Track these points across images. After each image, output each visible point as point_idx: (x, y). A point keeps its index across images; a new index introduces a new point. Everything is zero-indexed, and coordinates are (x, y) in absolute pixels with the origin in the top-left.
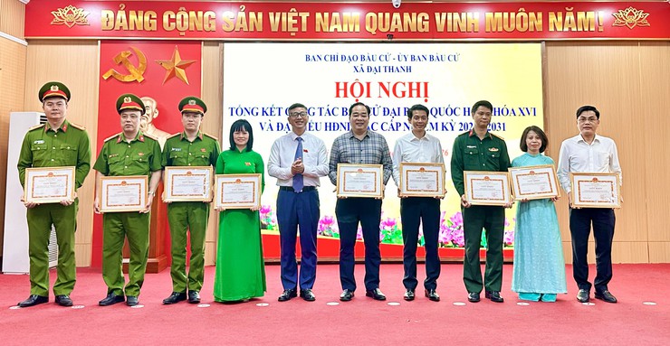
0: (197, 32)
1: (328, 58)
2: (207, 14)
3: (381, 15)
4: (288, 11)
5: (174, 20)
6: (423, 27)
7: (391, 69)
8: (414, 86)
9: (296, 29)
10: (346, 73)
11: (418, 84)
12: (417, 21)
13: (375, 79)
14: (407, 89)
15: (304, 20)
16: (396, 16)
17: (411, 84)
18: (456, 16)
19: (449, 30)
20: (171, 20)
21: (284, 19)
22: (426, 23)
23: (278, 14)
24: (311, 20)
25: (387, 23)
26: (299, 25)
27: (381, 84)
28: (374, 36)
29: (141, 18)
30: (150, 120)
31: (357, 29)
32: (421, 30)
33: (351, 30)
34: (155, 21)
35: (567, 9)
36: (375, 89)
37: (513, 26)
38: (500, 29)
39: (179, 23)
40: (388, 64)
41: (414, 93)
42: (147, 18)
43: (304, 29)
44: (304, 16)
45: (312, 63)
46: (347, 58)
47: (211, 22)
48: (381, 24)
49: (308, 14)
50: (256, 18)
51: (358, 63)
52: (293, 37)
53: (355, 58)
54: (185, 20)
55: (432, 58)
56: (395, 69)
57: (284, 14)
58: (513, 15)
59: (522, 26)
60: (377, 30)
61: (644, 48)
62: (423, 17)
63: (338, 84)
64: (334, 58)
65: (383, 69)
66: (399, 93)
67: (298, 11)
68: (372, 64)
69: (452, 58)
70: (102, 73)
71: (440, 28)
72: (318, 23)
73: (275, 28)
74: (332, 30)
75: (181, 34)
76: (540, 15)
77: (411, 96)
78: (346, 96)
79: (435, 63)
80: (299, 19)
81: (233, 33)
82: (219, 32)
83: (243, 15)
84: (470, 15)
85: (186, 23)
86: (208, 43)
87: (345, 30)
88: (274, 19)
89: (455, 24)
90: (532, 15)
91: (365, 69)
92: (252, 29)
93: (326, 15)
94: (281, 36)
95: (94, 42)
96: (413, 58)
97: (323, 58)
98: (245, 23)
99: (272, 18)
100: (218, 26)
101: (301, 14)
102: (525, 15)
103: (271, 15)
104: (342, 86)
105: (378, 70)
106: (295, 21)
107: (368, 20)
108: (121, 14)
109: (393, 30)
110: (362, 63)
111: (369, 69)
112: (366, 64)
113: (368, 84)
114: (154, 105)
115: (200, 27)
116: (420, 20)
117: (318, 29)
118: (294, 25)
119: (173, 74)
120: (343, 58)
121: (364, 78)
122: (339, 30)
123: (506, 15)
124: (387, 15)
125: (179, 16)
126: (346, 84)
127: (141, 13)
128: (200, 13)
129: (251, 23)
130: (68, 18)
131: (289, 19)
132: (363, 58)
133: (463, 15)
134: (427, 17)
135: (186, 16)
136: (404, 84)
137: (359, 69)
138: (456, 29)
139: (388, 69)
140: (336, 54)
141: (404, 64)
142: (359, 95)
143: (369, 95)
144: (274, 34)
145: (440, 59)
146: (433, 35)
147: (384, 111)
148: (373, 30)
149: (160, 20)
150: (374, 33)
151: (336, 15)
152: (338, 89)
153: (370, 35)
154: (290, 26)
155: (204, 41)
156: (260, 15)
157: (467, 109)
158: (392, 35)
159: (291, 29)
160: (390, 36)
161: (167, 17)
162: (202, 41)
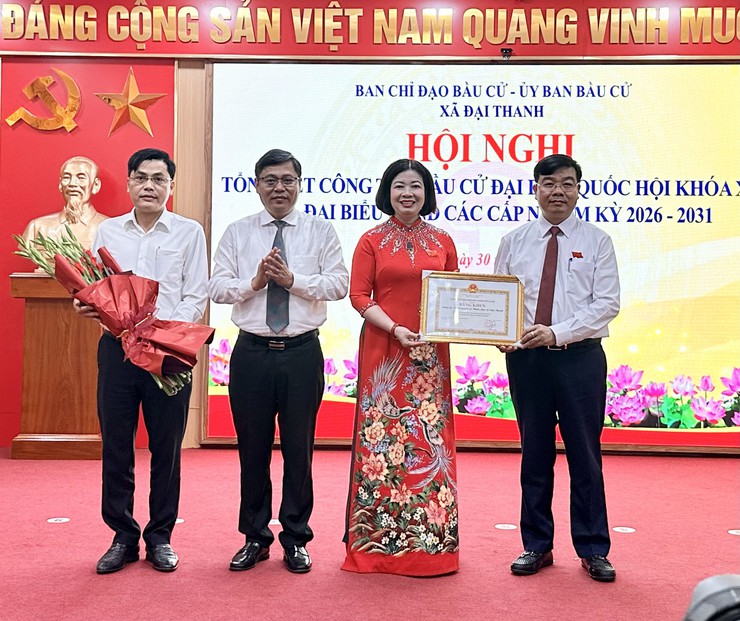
0: (164, 43)
1: (395, 91)
2: (184, 11)
3: (490, 13)
4: (325, 7)
5: (127, 22)
6: (567, 34)
7: (508, 111)
8: (548, 142)
9: (340, 39)
10: (425, 118)
11: (556, 138)
12: (556, 24)
13: (477, 128)
14: (534, 146)
15: (354, 24)
16: (519, 15)
17: (542, 138)
18: (627, 15)
19: (614, 40)
20: (121, 22)
21: (318, 20)
22: (572, 28)
23: (308, 12)
24: (366, 23)
25: (502, 29)
26: (344, 31)
27: (489, 138)
28: (477, 52)
29: (69, 18)
30: (86, 197)
31: (448, 39)
32: (562, 40)
33: (437, 40)
34: (94, 23)
36: (478, 146)
37: (730, 33)
38: (707, 39)
39: (135, 27)
40: (501, 102)
42: (80, 19)
43: (354, 39)
44: (354, 15)
45: (366, 99)
46: (429, 90)
47: (191, 25)
48: (490, 30)
49: (360, 12)
50: (269, 20)
51: (449, 100)
52: (334, 53)
53: (443, 92)
54: (144, 21)
56: (514, 110)
57: (319, 12)
58: (731, 12)
60: (484, 41)
62: (567, 17)
63: (412, 137)
64: (406, 91)
65: (491, 112)
66: (520, 155)
67: (343, 7)
68: (474, 102)
69: (617, 91)
70: (5, 113)
71: (598, 37)
72: (378, 28)
73: (301, 37)
74: (403, 40)
75: (138, 46)
78: (425, 158)
79: (588, 100)
80: (345, 20)
81: (229, 46)
82: (204, 43)
83: (245, 12)
84: (652, 12)
85: (147, 28)
86: (185, 63)
87: (427, 40)
88: (301, 20)
89: (625, 31)
91: (461, 112)
92: (261, 39)
93: (393, 13)
94: (313, 52)
96: (547, 91)
97: (386, 92)
98: (249, 27)
99: (296, 18)
100: (203, 33)
101: (348, 12)
103: (296, 13)
104: (419, 142)
105: (483, 113)
106: (338, 25)
107: (467, 24)
108: (36, 11)
109: (511, 40)
110: (456, 99)
111: (468, 111)
112: (462, 102)
114: (94, 171)
115: (171, 34)
116: (561, 22)
117: (378, 39)
118: (336, 32)
119: (126, 117)
120: (423, 91)
121: (459, 126)
122: (416, 40)
123: (718, 12)
124: (502, 13)
125: (135, 16)
126: (426, 138)
127: (69, 9)
128: (172, 10)
129: (260, 27)
131: (327, 20)
132: (457, 91)
133: (640, 12)
134: (574, 18)
135: (147, 14)
136: (530, 138)
137: (450, 111)
138: (625, 39)
139: (501, 111)
140: (409, 84)
141: (530, 101)
142: (448, 158)
143: (466, 158)
144: (301, 48)
145: (595, 93)
146: (584, 50)
147: (494, 187)
148: (476, 42)
149: (102, 21)
150: (477, 45)
151: (410, 13)
152: (412, 148)
153: (469, 49)
154: (329, 33)
155: (179, 60)
156: (276, 14)
157: (643, 184)
158: (510, 50)
159: (330, 38)
160: (508, 52)
161: (115, 16)
162: (175, 60)
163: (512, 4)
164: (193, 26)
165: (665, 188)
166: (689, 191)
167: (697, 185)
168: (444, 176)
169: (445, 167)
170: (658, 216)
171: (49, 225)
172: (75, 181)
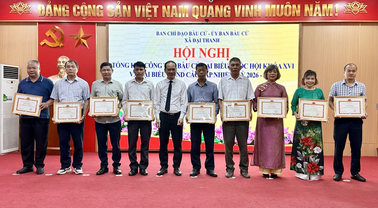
0: (92, 17)
1: (170, 34)
2: (98, 6)
3: (201, 7)
4: (146, 5)
5: (79, 10)
6: (227, 14)
7: (207, 40)
8: (221, 51)
9: (151, 16)
11: (223, 49)
12: (223, 10)
13: (197, 46)
14: (216, 52)
15: (155, 11)
16: (211, 7)
17: (219, 49)
18: (247, 7)
19: (243, 16)
20: (77, 10)
21: (143, 10)
22: (229, 12)
23: (140, 7)
24: (160, 10)
25: (205, 12)
26: (152, 13)
27: (201, 49)
28: (197, 20)
29: (60, 9)
31: (187, 16)
32: (226, 16)
33: (184, 16)
34: (68, 11)
35: (316, 2)
36: (197, 52)
37: (282, 14)
38: (274, 15)
39: (82, 12)
40: (205, 37)
41: (221, 55)
42: (64, 9)
43: (155, 16)
44: (156, 8)
45: (160, 36)
46: (181, 33)
47: (101, 11)
48: (201, 13)
49: (158, 7)
50: (127, 9)
51: (188, 37)
52: (149, 21)
53: (186, 34)
54: (85, 10)
56: (209, 40)
57: (143, 6)
58: (282, 6)
59: (288, 14)
60: (199, 17)
61: (363, 26)
62: (227, 8)
63: (175, 49)
64: (173, 34)
65: (202, 40)
66: (212, 55)
67: (152, 5)
68: (196, 37)
69: (244, 33)
70: (40, 41)
71: (237, 15)
72: (163, 12)
73: (138, 15)
74: (172, 16)
75: (84, 18)
76: (299, 6)
77: (219, 56)
78: (180, 56)
79: (234, 36)
80: (152, 9)
81: (114, 18)
82: (105, 17)
83: (119, 7)
84: (256, 6)
85: (86, 12)
86: (99, 24)
87: (180, 16)
88: (137, 9)
89: (247, 13)
90: (294, 6)
91: (192, 41)
92: (124, 16)
93: (169, 7)
94: (142, 20)
95: (34, 23)
96: (220, 34)
97: (166, 34)
98: (120, 12)
99: (136, 9)
100: (105, 14)
101: (153, 7)
102: (290, 6)
103: (136, 7)
104: (178, 51)
105: (199, 41)
106: (150, 11)
107: (194, 11)
108: (49, 7)
109: (209, 16)
110: (190, 36)
111: (195, 40)
112: (192, 37)
113: (193, 49)
114: (68, 60)
115: (94, 14)
116: (225, 10)
117: (164, 16)
118: (149, 13)
119: (80, 42)
120: (179, 34)
121: (191, 45)
122: (176, 16)
123: (278, 6)
124: (205, 7)
125: (82, 8)
126: (180, 49)
127: (60, 6)
128: (94, 6)
129: (124, 12)
130: (19, 9)
131: (146, 9)
132: (190, 34)
133: (252, 6)
134: (229, 8)
135: (86, 8)
136: (215, 49)
137: (188, 40)
138: (247, 16)
139: (205, 40)
140: (174, 31)
141: (215, 37)
142: (188, 56)
143: (193, 56)
144: (138, 19)
145: (237, 34)
146: (232, 19)
148: (196, 17)
149: (71, 10)
150: (197, 18)
151: (174, 7)
152: (175, 53)
153: (194, 19)
154: (147, 14)
155: (97, 23)
156: (129, 7)
157: (252, 65)
158: (208, 20)
159: (148, 16)
160: (207, 20)
161: (75, 8)
162: (95, 23)
163: (208, 4)
164: (102, 11)
165: (259, 66)
168: (186, 62)
169: (187, 59)
170: (257, 76)
171: (53, 78)
172: (62, 64)
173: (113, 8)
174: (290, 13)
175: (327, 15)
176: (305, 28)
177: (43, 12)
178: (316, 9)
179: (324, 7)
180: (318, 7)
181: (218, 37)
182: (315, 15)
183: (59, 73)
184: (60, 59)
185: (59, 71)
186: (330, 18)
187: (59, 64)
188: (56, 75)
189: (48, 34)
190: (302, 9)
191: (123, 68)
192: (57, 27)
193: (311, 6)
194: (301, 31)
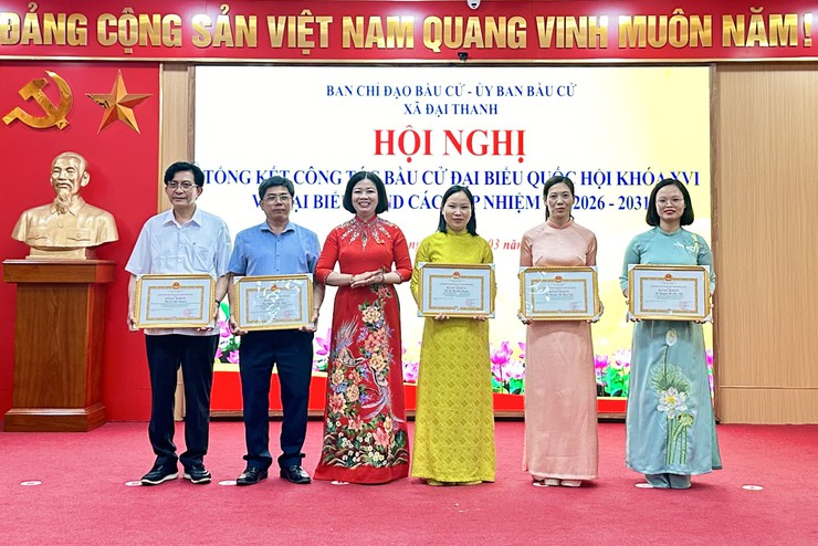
0: (150, 48)
1: (363, 91)
2: (168, 19)
3: (448, 20)
4: (297, 14)
5: (115, 29)
6: (517, 39)
7: (465, 109)
8: (502, 137)
9: (312, 44)
10: (391, 115)
11: (509, 134)
12: (508, 30)
13: (437, 125)
14: (490, 141)
15: (324, 30)
16: (474, 22)
17: (496, 134)
18: (571, 22)
19: (560, 44)
20: (110, 29)
21: (292, 27)
22: (522, 34)
23: (282, 19)
24: (335, 29)
25: (459, 35)
26: (316, 37)
27: (449, 133)
28: (437, 56)
29: (62, 25)
30: (75, 189)
31: (410, 44)
32: (513, 45)
33: (400, 45)
34: (85, 30)
35: (752, 9)
36: (438, 141)
37: (663, 39)
38: (642, 44)
39: (123, 33)
40: (459, 100)
41: (502, 148)
42: (72, 26)
43: (324, 44)
44: (325, 22)
45: (337, 98)
46: (394, 90)
47: (174, 31)
48: (448, 36)
49: (330, 19)
50: (247, 25)
51: (412, 99)
52: (306, 56)
53: (407, 92)
54: (131, 27)
55: (530, 91)
56: (471, 108)
57: (292, 19)
58: (663, 20)
59: (678, 39)
60: (442, 46)
62: (517, 24)
63: (378, 133)
64: (372, 91)
65: (451, 109)
66: (477, 148)
67: (314, 15)
68: (434, 101)
69: (563, 91)
70: (4, 113)
71: (545, 42)
72: (346, 34)
73: (276, 43)
74: (369, 45)
75: (127, 51)
76: (708, 20)
77: (496, 152)
78: (391, 152)
79: (537, 98)
80: (316, 27)
81: (211, 51)
82: (187, 47)
83: (224, 20)
84: (593, 20)
85: (134, 34)
86: (169, 66)
87: (391, 44)
88: (275, 27)
89: (570, 37)
90: (695, 20)
91: (423, 110)
92: (239, 44)
93: (360, 20)
94: (288, 55)
96: (500, 91)
97: (354, 91)
98: (228, 34)
99: (272, 25)
100: (186, 38)
101: (318, 19)
102: (683, 20)
103: (271, 20)
104: (385, 137)
105: (443, 111)
106: (310, 31)
107: (427, 30)
108: (31, 19)
109: (468, 46)
110: (419, 98)
111: (430, 109)
112: (424, 100)
113: (428, 133)
114: (82, 165)
115: (156, 40)
116: (512, 28)
117: (346, 44)
118: (308, 37)
119: (114, 115)
120: (388, 92)
121: (421, 123)
122: (381, 44)
123: (652, 20)
124: (459, 21)
125: (123, 23)
126: (391, 133)
127: (62, 17)
128: (157, 18)
129: (239, 33)
131: (300, 27)
132: (419, 91)
133: (583, 20)
134: (523, 25)
135: (134, 21)
136: (486, 133)
137: (412, 109)
138: (570, 44)
139: (459, 109)
140: (375, 85)
141: (486, 100)
142: (412, 151)
143: (428, 152)
144: (276, 53)
145: (545, 92)
146: (532, 53)
147: (453, 177)
148: (435, 46)
149: (92, 28)
150: (437, 50)
151: (375, 20)
152: (379, 142)
153: (429, 53)
154: (302, 39)
155: (164, 63)
156: (253, 21)
157: (586, 175)
158: (466, 54)
159: (303, 43)
160: (464, 56)
161: (104, 23)
162: (159, 62)
163: (467, 13)
164: (177, 32)
165: (607, 178)
166: (629, 181)
167: (635, 175)
168: (406, 167)
169: (409, 160)
170: (601, 204)
171: (40, 215)
172: (64, 174)
173: (207, 23)
174: (684, 37)
175: (784, 43)
176: (725, 76)
177: (15, 34)
178: (753, 26)
179: (775, 21)
180: (757, 23)
181: (494, 99)
182: (751, 43)
183: (57, 200)
184: (60, 162)
185: (56, 194)
186: (790, 51)
187: (55, 176)
188: (47, 206)
189: (24, 93)
190: (717, 28)
191: (232, 185)
192: (52, 74)
193: (741, 19)
194: (714, 84)
